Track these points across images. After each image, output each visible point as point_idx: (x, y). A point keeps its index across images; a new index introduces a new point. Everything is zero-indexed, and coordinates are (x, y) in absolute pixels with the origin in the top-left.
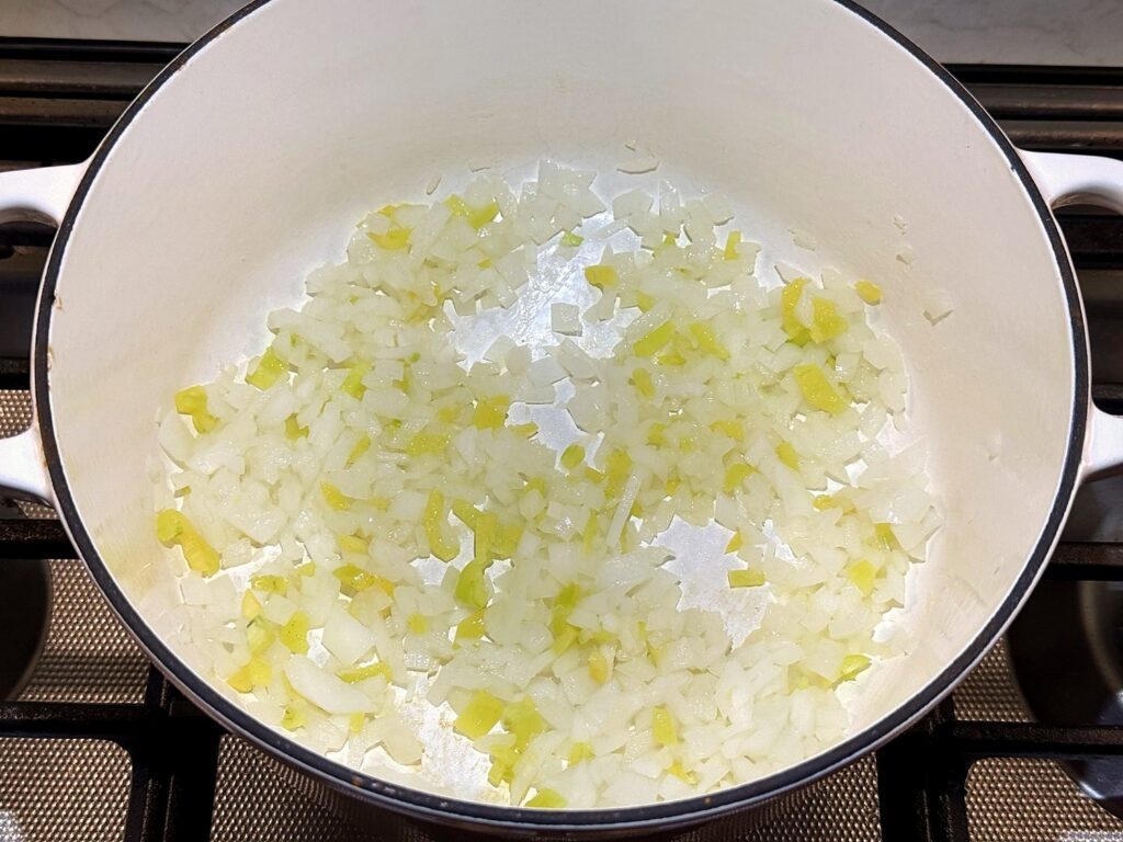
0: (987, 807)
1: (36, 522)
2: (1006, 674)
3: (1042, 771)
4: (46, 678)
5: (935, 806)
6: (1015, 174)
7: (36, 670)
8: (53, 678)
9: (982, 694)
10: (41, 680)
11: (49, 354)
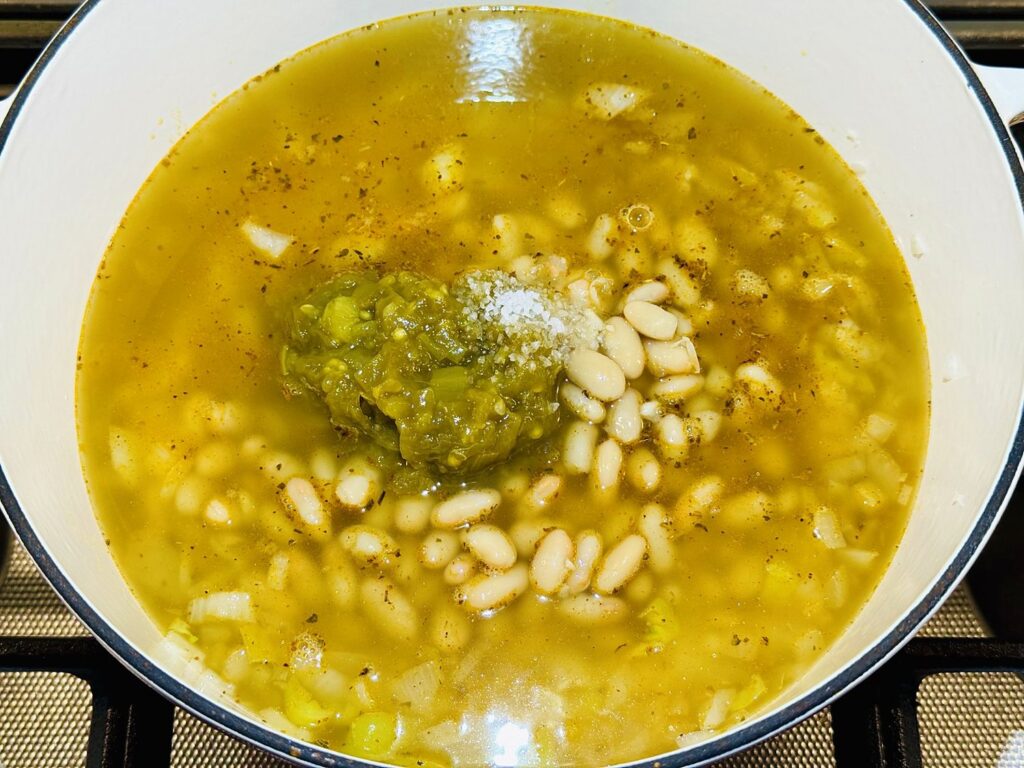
4: (11, 599)
5: (888, 719)
6: (971, 91)
8: (19, 599)
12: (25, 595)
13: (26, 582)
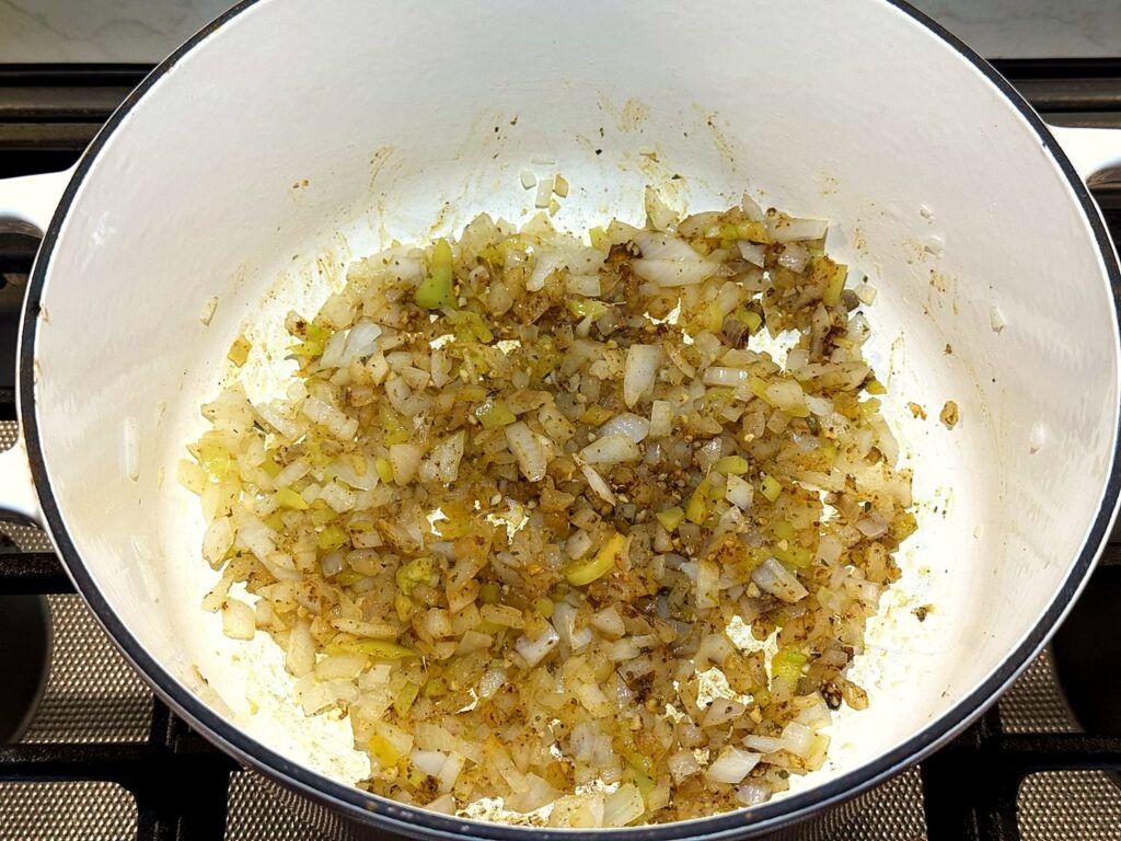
0: (1039, 826)
1: (30, 555)
2: (1051, 687)
3: (1094, 787)
4: (47, 722)
5: (986, 825)
6: (1047, 150)
7: (37, 715)
8: (55, 722)
9: (1028, 709)
10: (42, 725)
11: (35, 368)
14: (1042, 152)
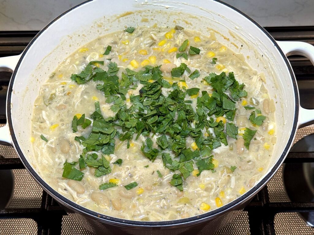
5: (266, 228)
7: (10, 203)
11: (11, 105)
12: (17, 204)
13: (18, 200)
14: (274, 47)
